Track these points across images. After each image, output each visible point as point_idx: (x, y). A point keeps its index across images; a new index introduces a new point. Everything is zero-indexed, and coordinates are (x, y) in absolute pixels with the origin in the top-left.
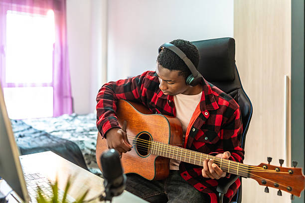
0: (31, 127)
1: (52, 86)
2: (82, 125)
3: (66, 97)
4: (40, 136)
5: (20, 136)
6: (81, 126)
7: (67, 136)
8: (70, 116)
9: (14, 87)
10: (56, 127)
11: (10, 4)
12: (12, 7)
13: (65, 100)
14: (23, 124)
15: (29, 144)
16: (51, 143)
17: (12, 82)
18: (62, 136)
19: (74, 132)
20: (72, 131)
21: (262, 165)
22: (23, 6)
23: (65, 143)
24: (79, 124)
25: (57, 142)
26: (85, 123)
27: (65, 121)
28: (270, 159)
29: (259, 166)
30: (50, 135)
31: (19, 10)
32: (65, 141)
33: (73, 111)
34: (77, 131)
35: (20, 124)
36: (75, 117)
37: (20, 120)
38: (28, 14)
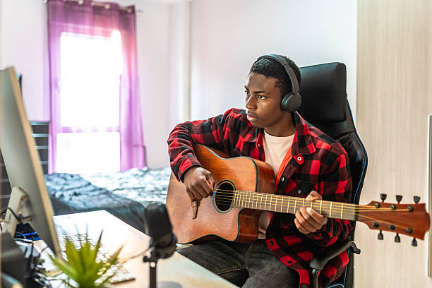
0: (89, 184)
1: (119, 131)
2: (154, 182)
3: (137, 146)
4: (100, 194)
5: (76, 194)
6: (152, 184)
7: (133, 196)
8: (140, 170)
9: (70, 131)
10: (121, 185)
11: (65, 24)
12: (67, 27)
13: (134, 149)
14: (80, 179)
15: (85, 204)
16: (112, 203)
17: (67, 126)
18: (126, 195)
19: (142, 191)
20: (140, 189)
21: (373, 203)
22: (81, 27)
23: (129, 205)
24: (150, 182)
25: (120, 203)
26: (160, 179)
27: (133, 177)
28: (384, 197)
29: (369, 205)
30: (111, 194)
31: (76, 31)
32: (129, 202)
33: (145, 163)
34: (146, 189)
35: (76, 180)
36: (146, 172)
37: (77, 175)
38: (88, 36)
